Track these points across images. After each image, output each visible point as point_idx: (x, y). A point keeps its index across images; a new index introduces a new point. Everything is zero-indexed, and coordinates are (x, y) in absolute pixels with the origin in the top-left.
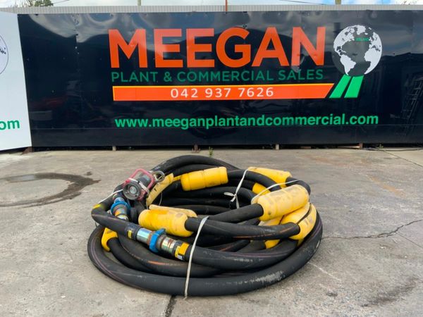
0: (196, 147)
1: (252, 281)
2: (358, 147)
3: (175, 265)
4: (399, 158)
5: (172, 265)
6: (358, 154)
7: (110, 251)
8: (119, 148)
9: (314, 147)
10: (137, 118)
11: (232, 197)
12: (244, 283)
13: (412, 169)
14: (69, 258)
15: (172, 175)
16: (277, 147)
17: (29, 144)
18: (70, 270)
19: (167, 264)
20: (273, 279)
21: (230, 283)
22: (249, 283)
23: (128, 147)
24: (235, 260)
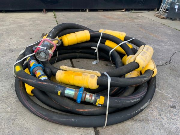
0: (44, 10)
2: (123, 10)
3: (95, 109)
4: (143, 17)
5: (93, 110)
6: (125, 15)
7: (34, 96)
9: (104, 10)
11: (95, 49)
12: (136, 112)
13: (152, 23)
14: (6, 106)
15: (57, 38)
16: (88, 10)
18: (12, 118)
19: (90, 110)
21: (129, 114)
22: (138, 111)
23: (3, 11)
24: (133, 101)
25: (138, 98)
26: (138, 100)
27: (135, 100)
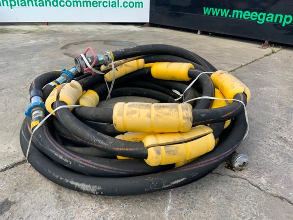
0: (266, 42)
1: (67, 181)
8: (203, 33)
10: (221, 8)
12: (59, 178)
17: (147, 21)
20: (87, 190)
21: (50, 172)
22: (63, 180)
23: (209, 33)
24: (55, 154)
25: (68, 159)
26: (66, 161)
27: (61, 157)
